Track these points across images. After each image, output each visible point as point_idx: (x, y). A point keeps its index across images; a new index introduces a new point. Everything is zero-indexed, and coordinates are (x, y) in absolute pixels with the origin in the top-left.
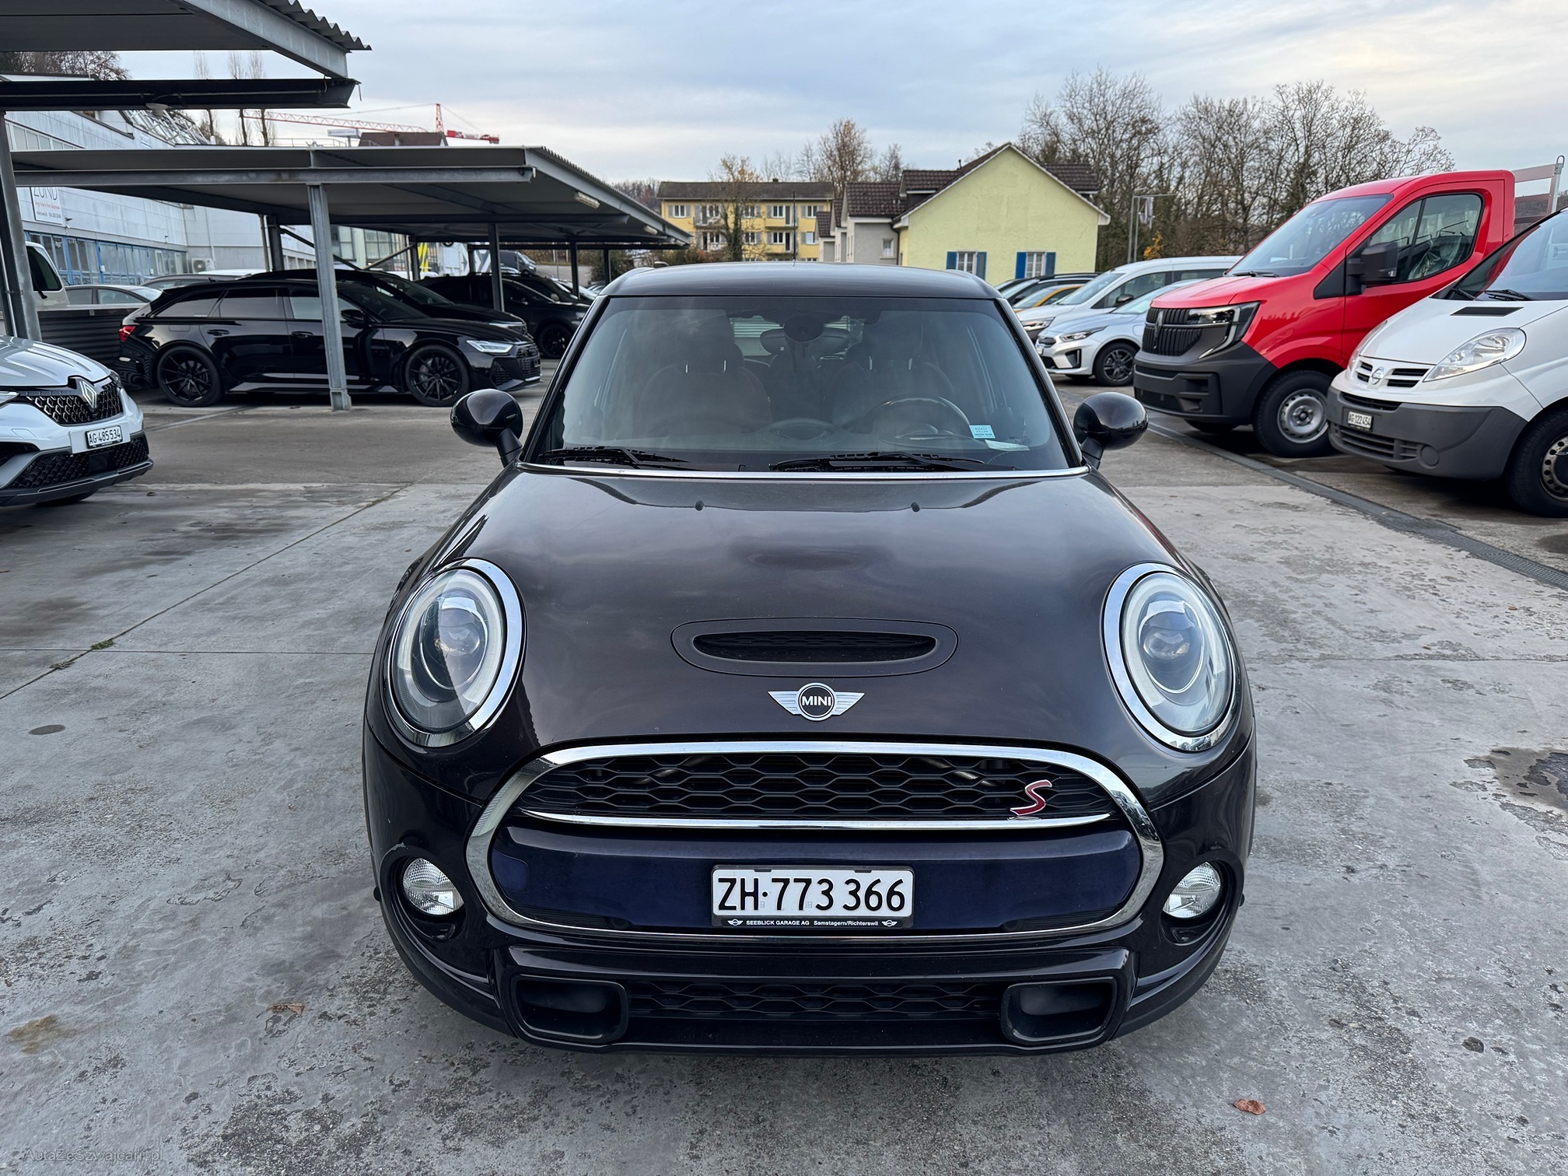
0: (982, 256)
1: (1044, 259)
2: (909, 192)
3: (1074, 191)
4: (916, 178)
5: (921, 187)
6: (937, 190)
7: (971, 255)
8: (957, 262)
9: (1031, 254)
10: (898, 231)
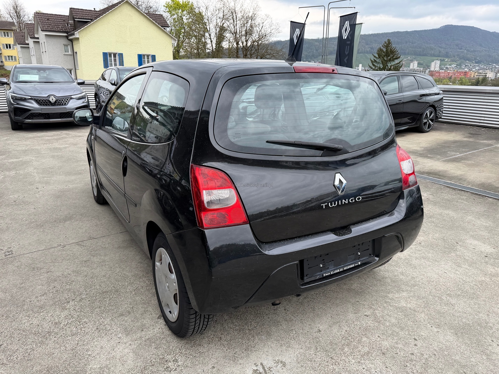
0: (121, 55)
1: (150, 58)
2: (76, 20)
3: (160, 26)
4: (78, 13)
5: (82, 17)
6: (92, 20)
7: (115, 55)
8: (109, 58)
9: (144, 55)
10: (71, 41)
